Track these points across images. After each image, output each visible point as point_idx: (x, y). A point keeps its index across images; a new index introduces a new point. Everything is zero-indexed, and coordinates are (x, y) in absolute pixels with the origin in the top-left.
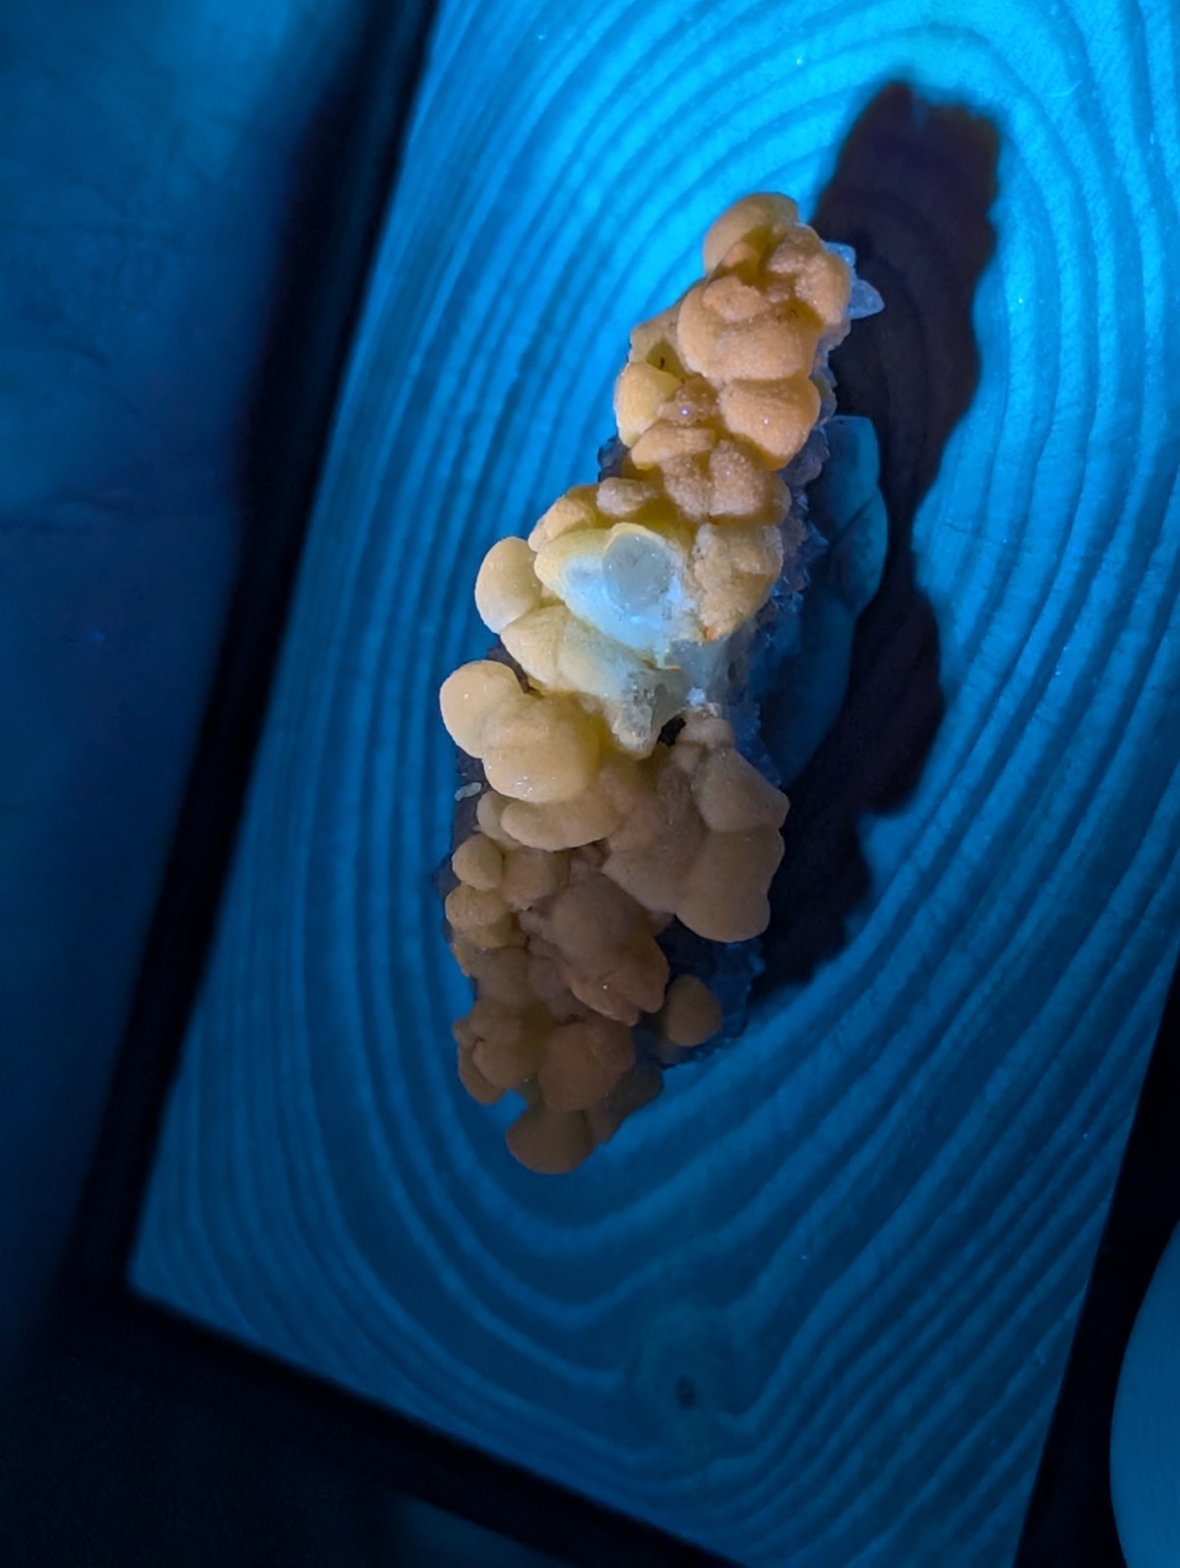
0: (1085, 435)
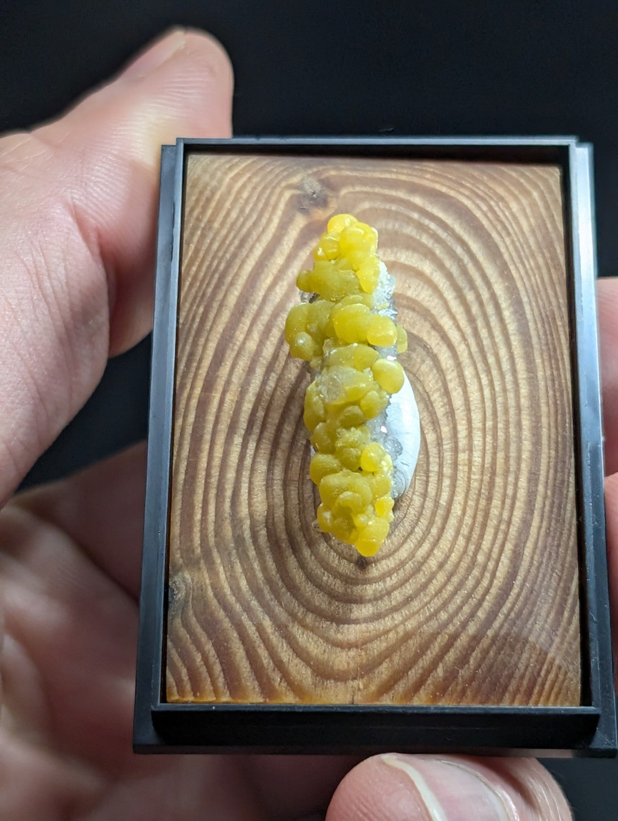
0: (252, 521)
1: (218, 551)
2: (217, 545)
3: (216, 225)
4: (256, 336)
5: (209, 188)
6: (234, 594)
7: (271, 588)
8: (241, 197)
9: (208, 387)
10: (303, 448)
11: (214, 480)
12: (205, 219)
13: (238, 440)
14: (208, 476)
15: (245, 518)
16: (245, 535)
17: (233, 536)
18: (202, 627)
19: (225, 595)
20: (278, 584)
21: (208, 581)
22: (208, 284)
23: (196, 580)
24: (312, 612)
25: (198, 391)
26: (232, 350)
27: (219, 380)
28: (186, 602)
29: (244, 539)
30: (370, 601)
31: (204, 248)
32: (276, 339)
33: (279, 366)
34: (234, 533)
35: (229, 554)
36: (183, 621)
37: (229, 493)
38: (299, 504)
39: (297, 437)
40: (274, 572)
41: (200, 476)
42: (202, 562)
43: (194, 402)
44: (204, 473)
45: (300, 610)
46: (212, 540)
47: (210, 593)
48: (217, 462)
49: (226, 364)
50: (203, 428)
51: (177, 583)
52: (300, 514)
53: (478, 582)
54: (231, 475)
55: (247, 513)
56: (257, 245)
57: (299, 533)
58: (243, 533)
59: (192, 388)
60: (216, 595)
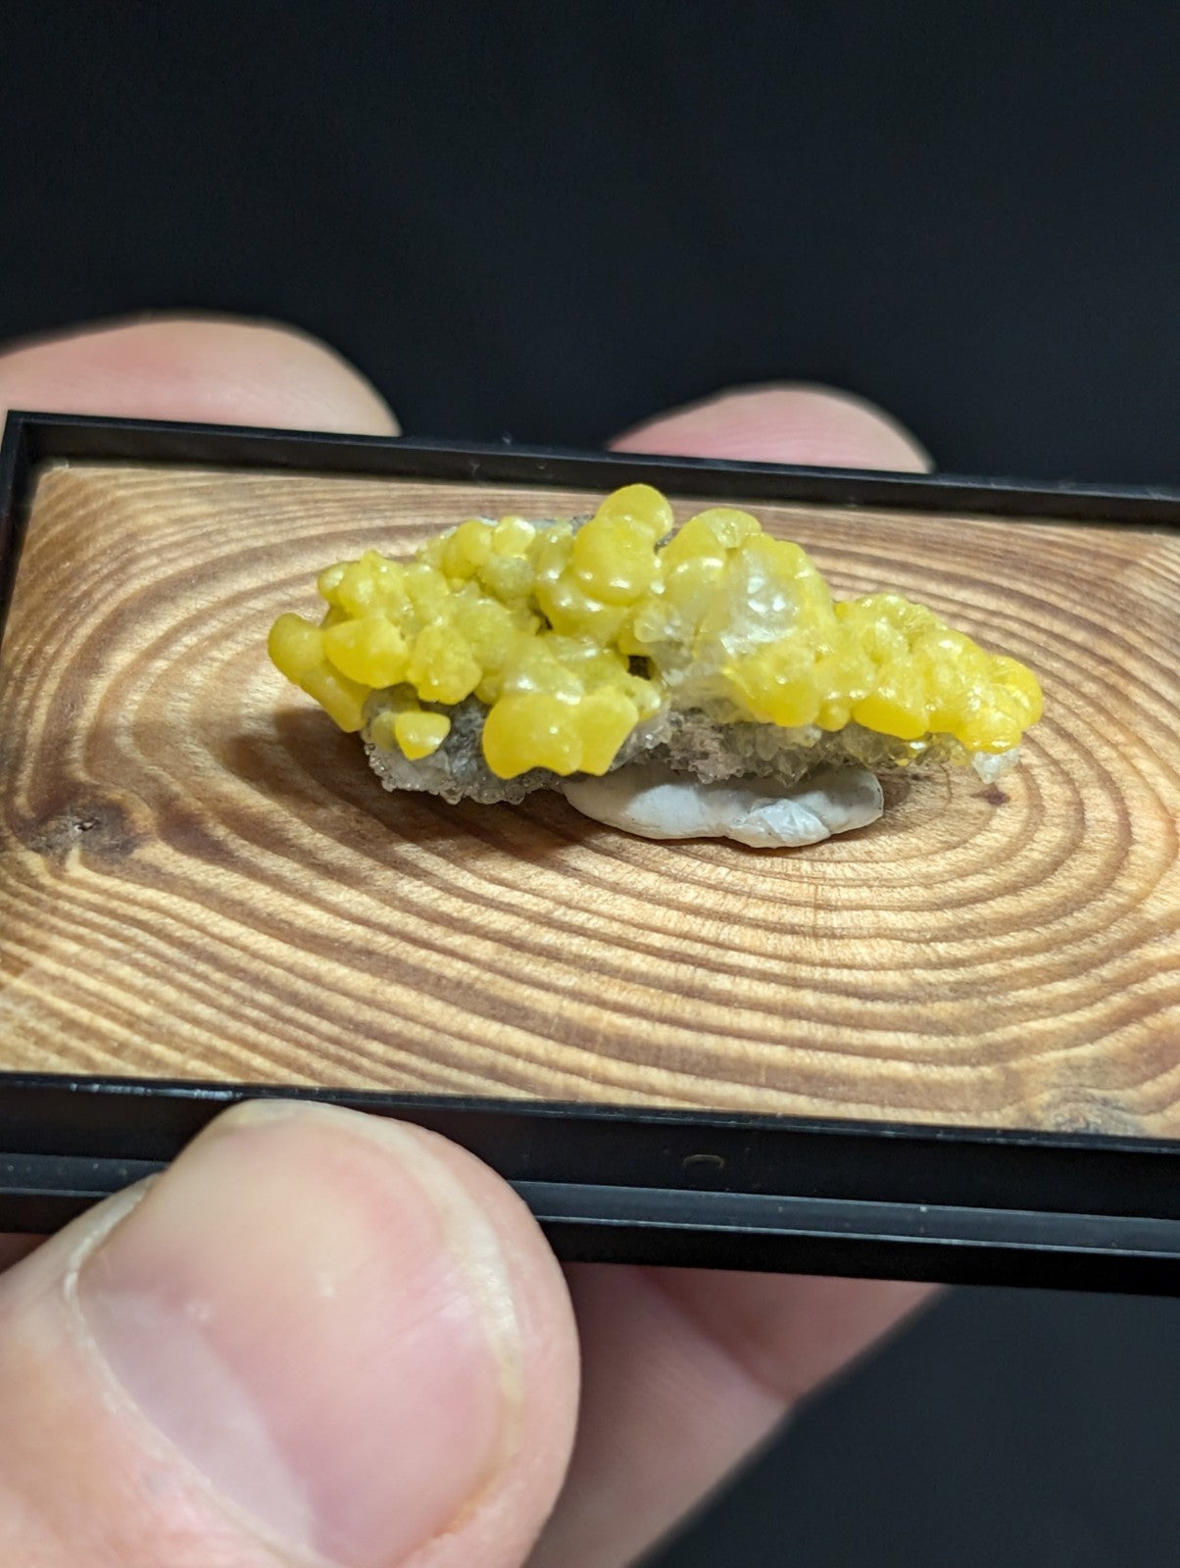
0: (916, 966)
1: (992, 1029)
2: (974, 1030)
3: (144, 1009)
4: (457, 941)
5: (32, 1023)
6: (1091, 1004)
7: (1067, 942)
8: (75, 955)
9: (582, 1037)
10: (738, 874)
11: (821, 1032)
12: (122, 1033)
13: (722, 983)
14: (805, 1044)
15: (910, 978)
16: (951, 979)
17: (955, 999)
18: (1165, 1070)
19: (1093, 1021)
20: (1057, 931)
21: (1062, 1054)
22: (309, 1030)
23: (1054, 1079)
24: (1113, 879)
25: (589, 1060)
26: (492, 983)
27: (567, 1014)
28: (1105, 1102)
29: (958, 983)
30: (1076, 792)
31: (203, 1036)
32: (466, 905)
33: (536, 904)
34: (946, 999)
35: (996, 1009)
36: (1150, 1112)
37: (854, 1005)
38: (870, 887)
39: (713, 882)
40: (1032, 936)
41: (808, 1060)
42: (1013, 1065)
43: (616, 1069)
44: (800, 1053)
45: (1111, 900)
46: (965, 1042)
47: (1086, 1051)
48: (775, 1025)
49: (528, 998)
50: (685, 1050)
51: (1060, 1119)
52: (894, 887)
53: (1011, 635)
54: (809, 999)
55: (898, 973)
56: (215, 930)
57: (937, 890)
58: (947, 983)
59: (580, 1072)
60: (1092, 1039)
